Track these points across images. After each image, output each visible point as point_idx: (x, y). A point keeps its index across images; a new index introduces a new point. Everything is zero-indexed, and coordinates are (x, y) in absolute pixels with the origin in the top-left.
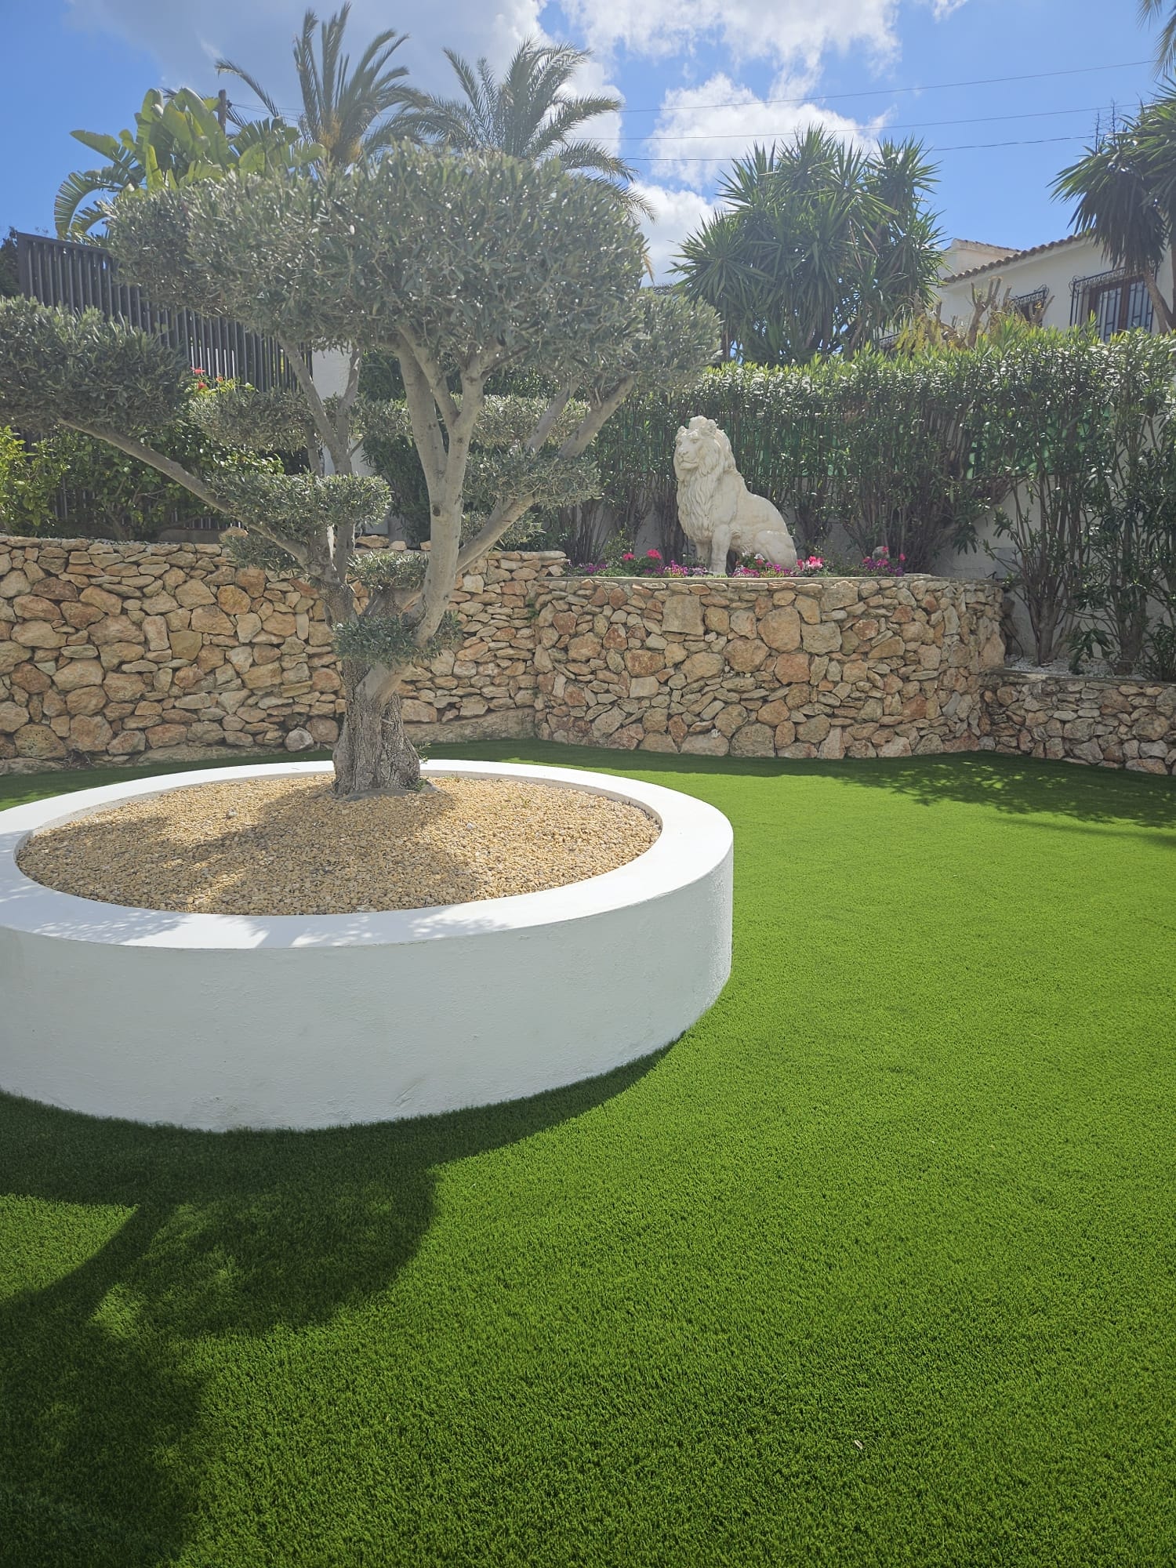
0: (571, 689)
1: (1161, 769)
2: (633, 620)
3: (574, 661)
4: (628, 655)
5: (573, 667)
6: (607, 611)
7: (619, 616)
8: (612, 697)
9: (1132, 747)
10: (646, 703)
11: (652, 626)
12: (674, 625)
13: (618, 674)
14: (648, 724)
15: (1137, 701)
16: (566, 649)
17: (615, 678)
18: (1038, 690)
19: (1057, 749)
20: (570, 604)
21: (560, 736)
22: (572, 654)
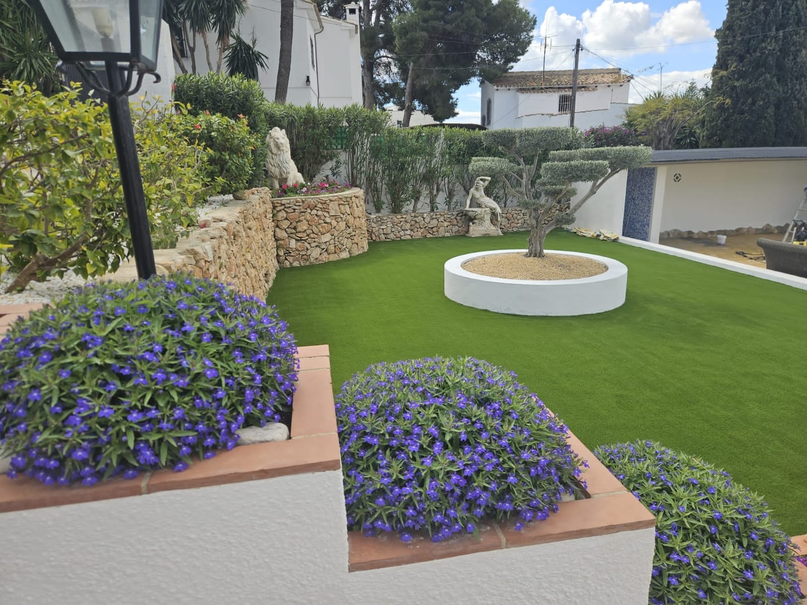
0: (299, 244)
1: (409, 237)
2: (320, 213)
3: (300, 232)
4: (319, 226)
5: (300, 235)
6: (309, 211)
7: (314, 212)
8: (316, 244)
9: (402, 233)
10: (328, 243)
11: (326, 214)
12: (332, 213)
13: (317, 234)
14: (330, 251)
15: (401, 220)
16: (295, 228)
17: (316, 236)
18: (375, 221)
19: (383, 237)
20: (294, 209)
21: (296, 264)
22: (299, 229)
